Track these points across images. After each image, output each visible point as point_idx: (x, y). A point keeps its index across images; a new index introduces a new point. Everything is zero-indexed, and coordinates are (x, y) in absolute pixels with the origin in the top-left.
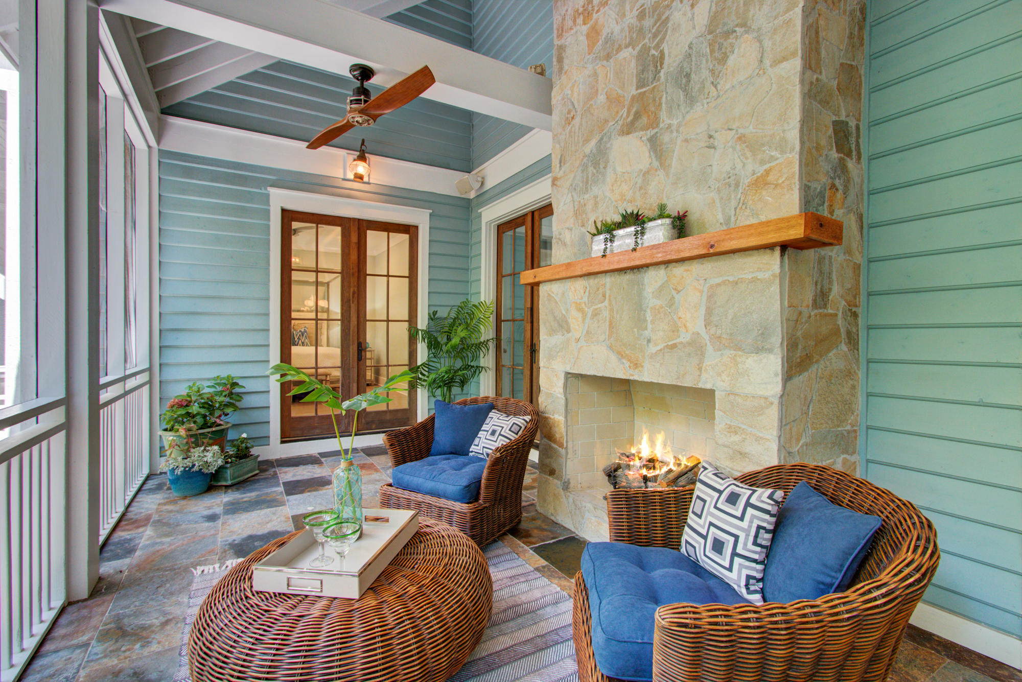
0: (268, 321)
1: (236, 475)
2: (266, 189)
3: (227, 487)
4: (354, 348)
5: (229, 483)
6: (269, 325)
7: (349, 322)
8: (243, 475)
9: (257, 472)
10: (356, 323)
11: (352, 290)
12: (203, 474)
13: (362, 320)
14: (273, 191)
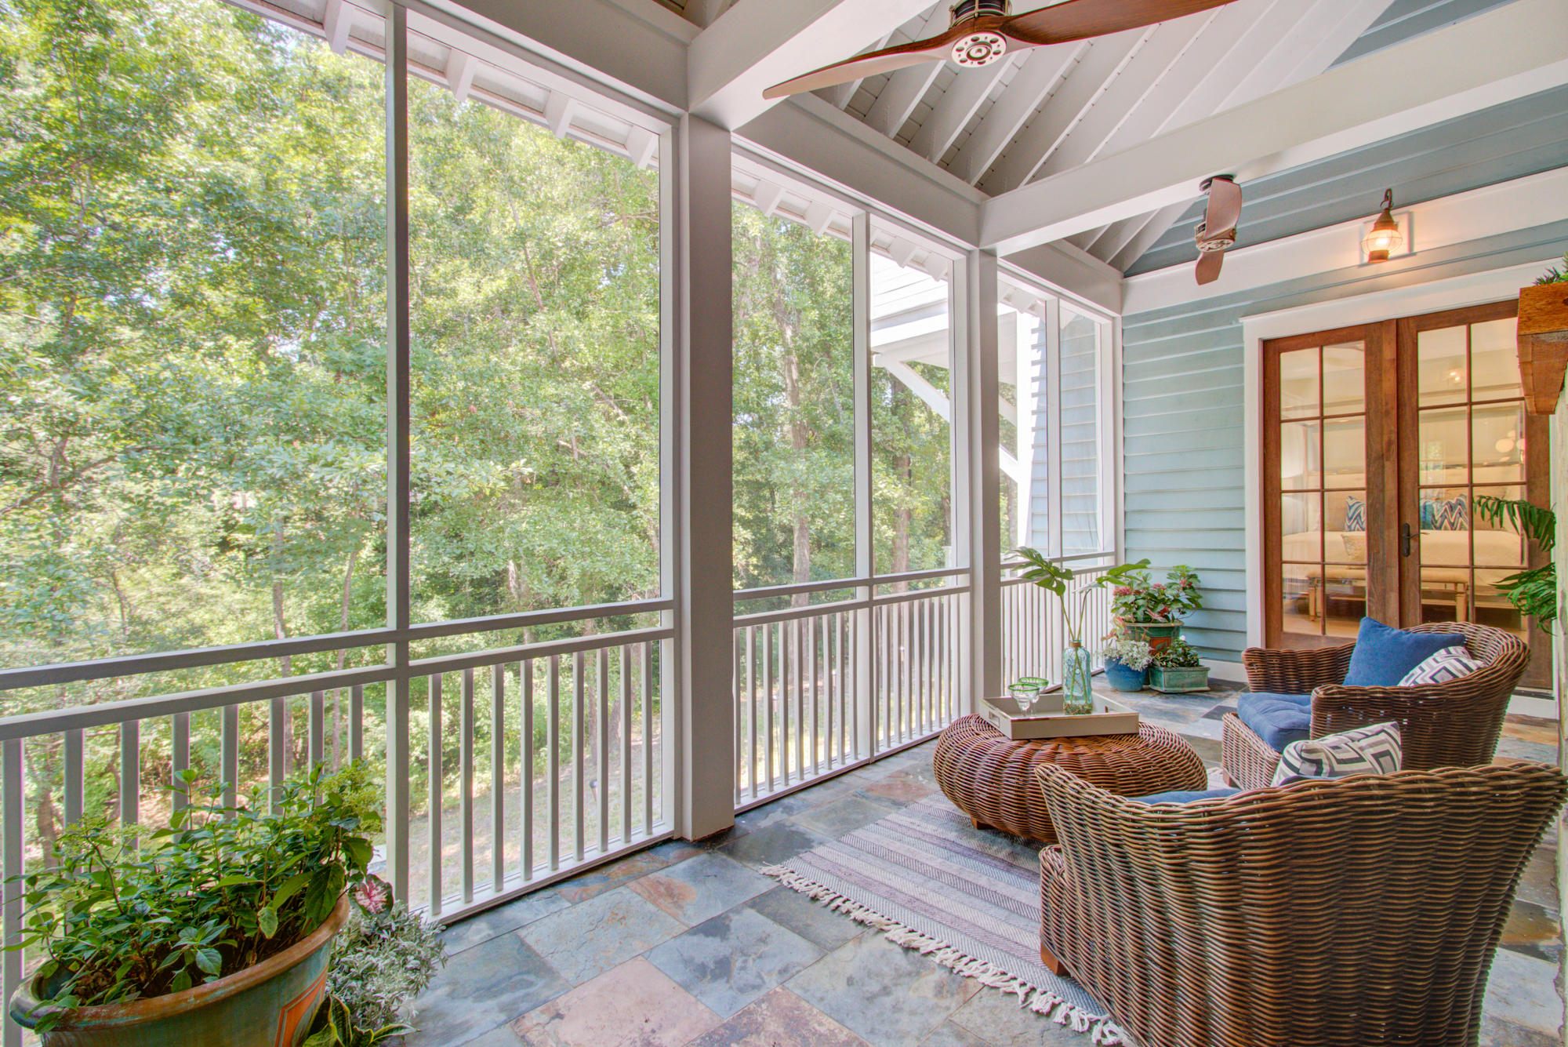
0: (1242, 496)
1: (1172, 683)
2: (1237, 321)
3: (1161, 693)
4: (1392, 534)
5: (1163, 689)
6: (1243, 501)
7: (1382, 491)
8: (1183, 686)
9: (1207, 688)
10: (1394, 492)
11: (1385, 439)
12: (1129, 669)
13: (1408, 485)
14: (1247, 322)
